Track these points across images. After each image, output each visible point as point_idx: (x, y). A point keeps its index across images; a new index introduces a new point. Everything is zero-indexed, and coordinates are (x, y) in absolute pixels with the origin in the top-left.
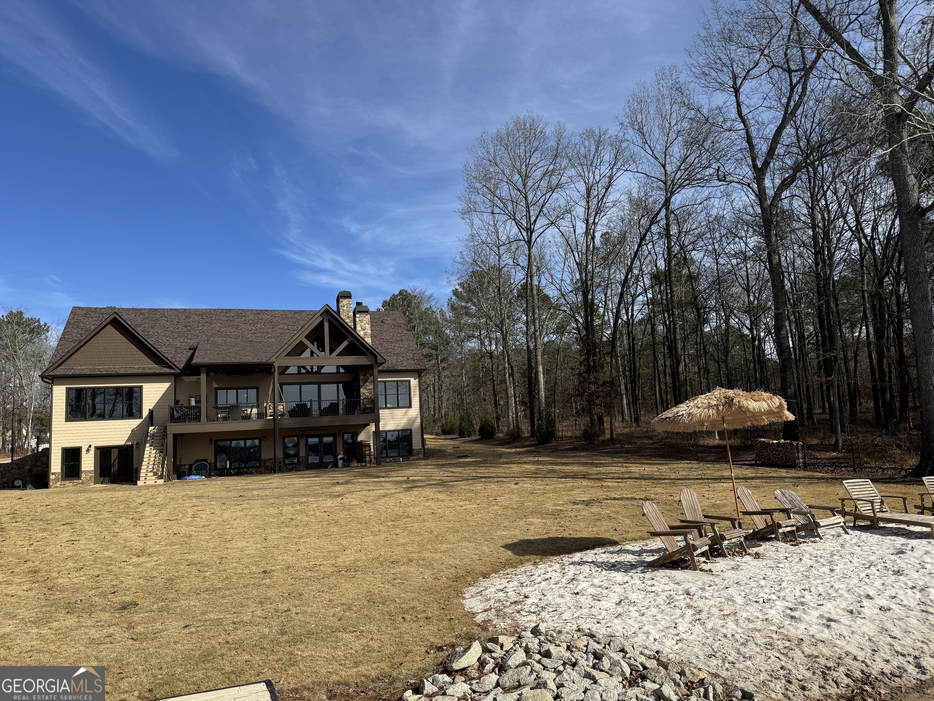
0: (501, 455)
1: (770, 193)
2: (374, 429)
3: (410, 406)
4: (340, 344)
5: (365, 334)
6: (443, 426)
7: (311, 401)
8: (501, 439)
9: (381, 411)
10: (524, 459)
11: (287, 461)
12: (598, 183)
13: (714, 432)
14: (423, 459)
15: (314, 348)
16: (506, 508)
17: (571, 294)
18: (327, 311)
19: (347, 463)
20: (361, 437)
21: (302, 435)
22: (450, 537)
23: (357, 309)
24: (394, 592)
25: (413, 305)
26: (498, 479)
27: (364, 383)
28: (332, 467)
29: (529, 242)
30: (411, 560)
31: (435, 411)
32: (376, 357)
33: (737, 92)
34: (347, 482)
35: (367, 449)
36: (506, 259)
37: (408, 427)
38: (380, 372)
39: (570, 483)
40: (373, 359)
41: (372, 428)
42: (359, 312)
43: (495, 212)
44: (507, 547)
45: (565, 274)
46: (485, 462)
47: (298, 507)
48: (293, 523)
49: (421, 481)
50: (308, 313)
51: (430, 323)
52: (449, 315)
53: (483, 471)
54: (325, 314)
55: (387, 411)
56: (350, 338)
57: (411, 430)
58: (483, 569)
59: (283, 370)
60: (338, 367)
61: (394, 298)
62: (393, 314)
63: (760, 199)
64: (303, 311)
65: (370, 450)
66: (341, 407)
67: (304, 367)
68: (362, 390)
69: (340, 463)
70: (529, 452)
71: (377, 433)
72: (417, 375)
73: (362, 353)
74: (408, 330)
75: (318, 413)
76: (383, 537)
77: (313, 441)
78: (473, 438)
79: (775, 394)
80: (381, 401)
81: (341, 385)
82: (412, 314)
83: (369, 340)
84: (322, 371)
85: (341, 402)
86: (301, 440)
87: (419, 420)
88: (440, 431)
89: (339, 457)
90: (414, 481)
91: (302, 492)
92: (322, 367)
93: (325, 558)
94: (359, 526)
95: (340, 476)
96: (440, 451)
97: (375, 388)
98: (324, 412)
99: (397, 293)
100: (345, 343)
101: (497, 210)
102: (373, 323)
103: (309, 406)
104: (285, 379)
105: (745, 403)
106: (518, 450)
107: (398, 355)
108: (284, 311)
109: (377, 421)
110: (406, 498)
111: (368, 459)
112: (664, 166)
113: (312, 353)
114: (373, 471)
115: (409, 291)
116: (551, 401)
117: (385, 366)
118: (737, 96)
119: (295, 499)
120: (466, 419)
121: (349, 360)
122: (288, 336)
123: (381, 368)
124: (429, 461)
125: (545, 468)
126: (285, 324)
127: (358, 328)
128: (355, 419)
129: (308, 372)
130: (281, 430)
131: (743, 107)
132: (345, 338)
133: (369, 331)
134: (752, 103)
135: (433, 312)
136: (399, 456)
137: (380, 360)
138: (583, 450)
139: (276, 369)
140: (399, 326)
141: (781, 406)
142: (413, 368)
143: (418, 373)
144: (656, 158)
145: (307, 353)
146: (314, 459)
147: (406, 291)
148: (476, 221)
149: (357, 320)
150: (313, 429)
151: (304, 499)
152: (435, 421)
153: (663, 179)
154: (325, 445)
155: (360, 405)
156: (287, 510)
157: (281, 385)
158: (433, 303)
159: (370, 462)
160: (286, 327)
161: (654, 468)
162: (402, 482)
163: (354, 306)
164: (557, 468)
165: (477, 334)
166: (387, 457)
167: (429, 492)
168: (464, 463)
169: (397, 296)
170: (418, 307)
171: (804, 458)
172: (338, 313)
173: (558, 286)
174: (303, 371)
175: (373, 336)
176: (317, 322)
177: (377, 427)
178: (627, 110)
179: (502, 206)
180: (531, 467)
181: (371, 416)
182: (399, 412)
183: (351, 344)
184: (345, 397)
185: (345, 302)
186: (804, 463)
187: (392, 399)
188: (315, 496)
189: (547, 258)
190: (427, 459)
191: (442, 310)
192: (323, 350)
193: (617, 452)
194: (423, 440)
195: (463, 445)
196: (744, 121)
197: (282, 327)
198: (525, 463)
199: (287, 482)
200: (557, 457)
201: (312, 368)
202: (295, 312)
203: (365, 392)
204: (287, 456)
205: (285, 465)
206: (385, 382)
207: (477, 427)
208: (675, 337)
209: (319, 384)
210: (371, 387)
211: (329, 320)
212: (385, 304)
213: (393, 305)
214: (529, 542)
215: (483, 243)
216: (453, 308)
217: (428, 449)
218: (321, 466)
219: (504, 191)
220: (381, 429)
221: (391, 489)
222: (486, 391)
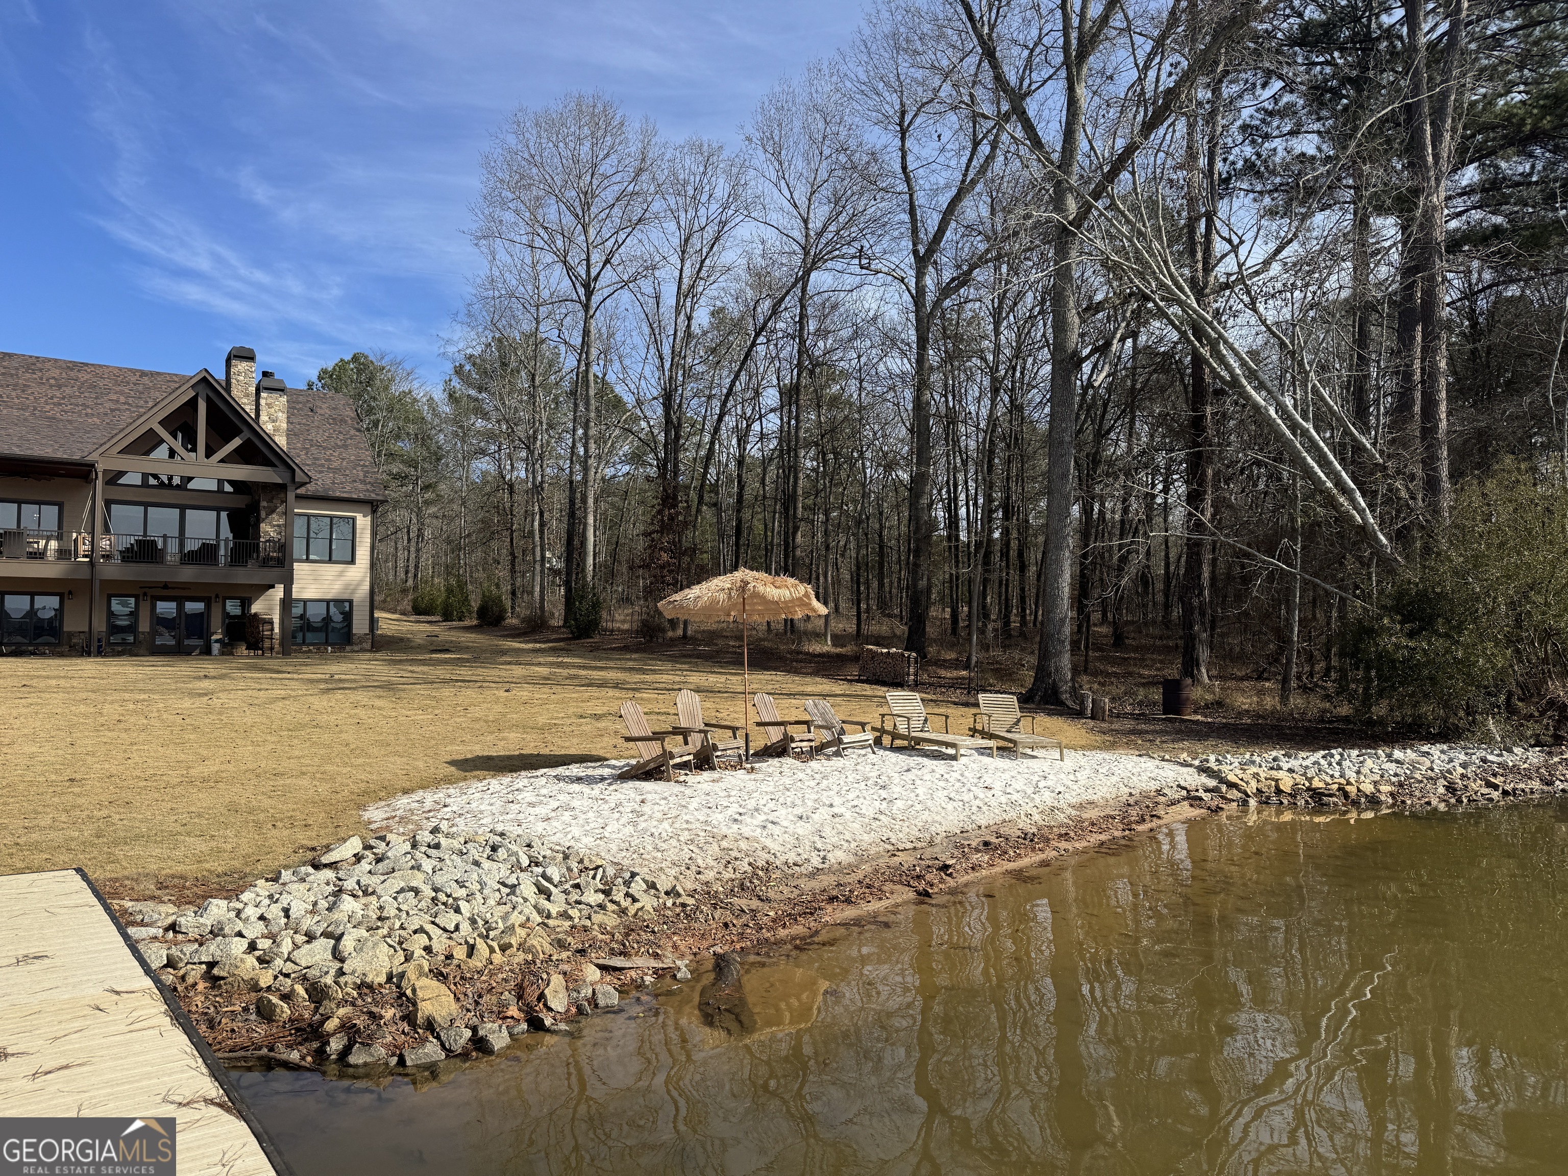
0: (504, 652)
1: (930, 297)
2: (281, 594)
3: (352, 561)
4: (227, 441)
5: (276, 430)
6: (415, 601)
7: (165, 537)
8: (513, 628)
9: (296, 565)
10: (541, 660)
11: (112, 639)
12: (703, 229)
13: (825, 635)
14: (371, 651)
15: (177, 445)
16: (477, 720)
17: (654, 402)
18: (205, 381)
19: (228, 649)
20: (256, 607)
21: (145, 594)
22: (375, 751)
23: (263, 384)
24: (266, 802)
25: (378, 382)
26: (481, 684)
27: (268, 515)
28: (200, 654)
30: (304, 774)
31: (407, 572)
32: (293, 471)
33: (903, 133)
34: (222, 677)
35: (267, 627)
36: (547, 330)
37: (346, 596)
38: (299, 497)
39: (594, 692)
40: (288, 475)
41: (278, 592)
42: (268, 389)
43: (536, 245)
44: (453, 763)
45: (647, 368)
46: (476, 659)
47: (131, 706)
48: (122, 726)
49: (355, 681)
50: (170, 378)
51: (407, 419)
52: (446, 409)
53: (464, 672)
54: (203, 385)
55: (306, 566)
56: (247, 434)
57: (351, 602)
58: (407, 785)
59: (113, 478)
60: (220, 482)
61: (342, 366)
62: (332, 398)
63: (916, 304)
64: (158, 374)
65: (272, 630)
66: (222, 552)
67: (155, 476)
68: (262, 525)
69: (216, 647)
70: (554, 650)
71: (287, 602)
72: (368, 509)
73: (267, 463)
74: (359, 430)
75: (178, 558)
76: (269, 748)
77: (167, 608)
78: (467, 623)
79: (801, 581)
80: (298, 548)
81: (224, 515)
82: (375, 399)
83: (281, 441)
84: (190, 486)
85: (222, 544)
86: (142, 603)
87: (366, 586)
88: (409, 608)
89: (214, 637)
90: (340, 680)
91: (141, 685)
92: (190, 479)
93: (170, 767)
94: (233, 735)
95: (209, 666)
96: (401, 640)
97: (288, 525)
98: (189, 558)
99: (348, 357)
100: (236, 442)
101: (539, 243)
102: (292, 411)
103: (160, 545)
104: (115, 493)
105: (761, 589)
106: (538, 645)
107: (335, 471)
108: (120, 369)
109: (288, 582)
110: (320, 702)
111: (267, 644)
112: (806, 221)
113: (172, 453)
114: (273, 663)
115: (371, 358)
116: (608, 572)
117: (311, 488)
118: (903, 139)
119: (127, 696)
120: (457, 591)
121: (242, 472)
122: (126, 417)
123: (299, 491)
124: (378, 655)
125: (565, 672)
126: (122, 393)
127: (264, 418)
128: (244, 576)
129: (162, 485)
130: (104, 582)
131: (910, 158)
132: (237, 432)
133: (284, 425)
134: (924, 153)
135: (415, 400)
136: (327, 643)
137: (299, 477)
138: (636, 651)
139: (100, 475)
140: (343, 421)
141: (806, 595)
142: (362, 496)
143: (372, 506)
144: (795, 206)
145: (162, 452)
146: (166, 639)
147: (366, 357)
148: (502, 255)
149: (263, 402)
150: (166, 586)
151: (142, 696)
152: (404, 591)
153: (803, 242)
154: (188, 616)
155: (258, 552)
156: (111, 710)
157: (108, 503)
158: (416, 384)
159: (272, 649)
160: (122, 399)
161: (723, 678)
162: (319, 681)
163: (256, 377)
164: (583, 672)
165: (493, 448)
166: (304, 643)
167: (361, 697)
168: (438, 660)
169: (348, 362)
170: (386, 388)
171: (916, 675)
172: (228, 388)
173: (633, 387)
174: (152, 481)
175: (290, 434)
176: (185, 399)
177: (288, 591)
178: (760, 118)
179: (546, 237)
180: (544, 671)
181: (277, 572)
182: (332, 570)
183: (247, 444)
184: (231, 536)
185: (241, 366)
186: (915, 681)
187: (319, 547)
188: (162, 692)
189: (619, 337)
190: (377, 652)
191: (431, 398)
192: (194, 450)
193: (685, 656)
194: (373, 621)
195: (443, 632)
196: (908, 180)
197: (114, 397)
198: (539, 664)
199: (113, 669)
200: (595, 658)
201: (170, 478)
202: (143, 374)
203: (269, 529)
204: (114, 629)
205: (110, 644)
206: (308, 516)
207: (475, 605)
208: (795, 491)
209: (183, 509)
210: (282, 522)
211: (208, 397)
212: (324, 374)
213: (339, 378)
214: (490, 758)
215: (511, 295)
216: (452, 397)
217: (381, 636)
218: (179, 651)
219: (551, 212)
220: (294, 595)
221: (298, 688)
222: (500, 547)
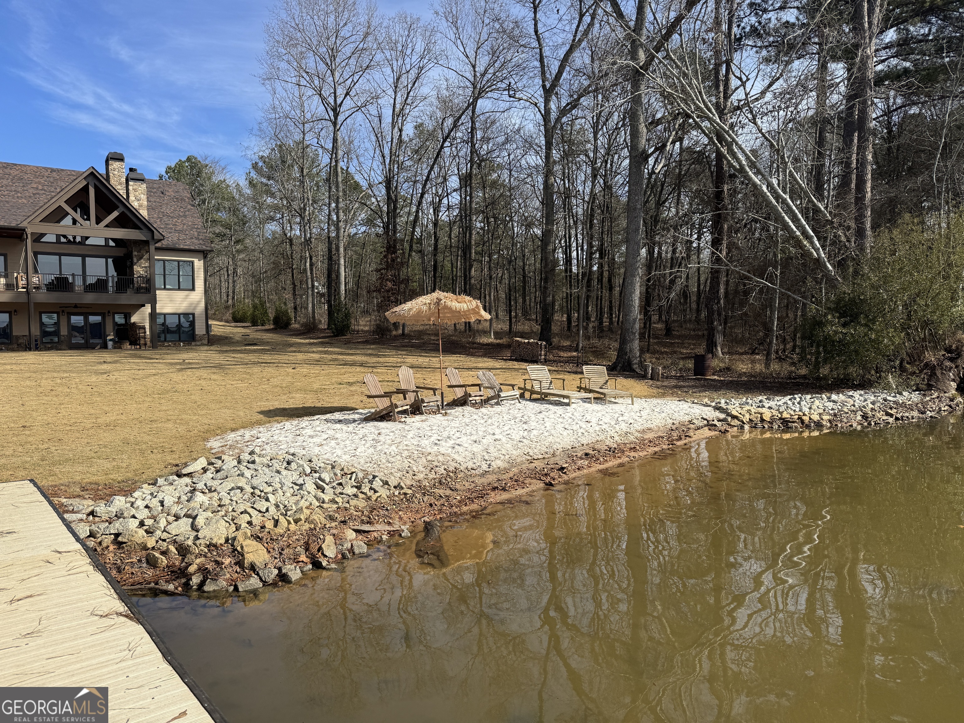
0: (291, 345)
1: (554, 115)
2: (150, 311)
3: (193, 289)
4: (109, 213)
5: (140, 206)
6: (233, 314)
7: (73, 275)
8: (296, 330)
9: (158, 292)
10: (314, 349)
11: (44, 340)
12: (408, 72)
13: (490, 332)
14: (207, 345)
15: (78, 216)
16: (275, 386)
17: (380, 186)
18: (93, 175)
19: (118, 345)
20: (134, 319)
21: (63, 311)
22: (213, 406)
23: (130, 176)
24: (146, 438)
25: (204, 175)
26: (277, 365)
27: (138, 260)
28: (101, 348)
29: (335, 124)
30: (169, 420)
31: (228, 296)
32: (153, 232)
33: (535, 9)
34: (115, 362)
35: (142, 331)
36: (310, 139)
37: (190, 311)
38: (157, 249)
40: (149, 235)
41: (148, 309)
42: (133, 179)
43: (302, 84)
44: (262, 413)
45: (374, 163)
46: (273, 350)
47: (59, 381)
48: (53, 393)
49: (198, 363)
50: (70, 173)
51: (223, 198)
52: (248, 191)
53: (267, 357)
54: (91, 177)
55: (164, 292)
56: (122, 209)
57: (193, 315)
58: (234, 426)
59: (38, 238)
60: (107, 240)
61: (180, 164)
62: (175, 185)
63: (545, 120)
64: (62, 170)
65: (145, 332)
66: (110, 284)
67: (65, 236)
68: (135, 267)
69: (110, 344)
70: (322, 344)
71: (153, 315)
72: (201, 256)
73: (136, 227)
74: (193, 206)
75: (82, 288)
76: (146, 405)
77: (78, 320)
78: (267, 327)
79: (474, 298)
80: (159, 281)
81: (110, 261)
82: (202, 185)
83: (144, 213)
84: (88, 242)
85: (110, 279)
86: (61, 317)
87: (203, 305)
88: (230, 318)
89: (109, 338)
90: (190, 363)
91: (64, 368)
92: (87, 238)
93: (85, 418)
94: (124, 397)
95: (106, 356)
96: (226, 338)
97: (151, 267)
98: (90, 288)
99: (184, 159)
100: (115, 214)
101: (303, 82)
102: (150, 193)
103: (71, 280)
104: (40, 248)
105: (449, 303)
106: (312, 341)
107: (180, 232)
108: (37, 167)
109: (153, 303)
110: (177, 377)
111: (142, 341)
112: (474, 67)
113: (75, 222)
114: (147, 353)
115: (199, 159)
116: (354, 295)
117: (164, 243)
118: (535, 13)
119: (56, 375)
120: (260, 307)
121: (120, 233)
122: (43, 198)
123: (157, 245)
124: (212, 348)
125: (330, 357)
126: (40, 183)
127: (132, 198)
128: (126, 299)
129: (69, 242)
130: (36, 304)
131: (540, 25)
132: (115, 208)
133: (145, 203)
134: (549, 22)
135: (228, 186)
136: (180, 340)
137: (157, 236)
138: (373, 344)
139: (29, 236)
140: (183, 200)
142: (197, 248)
143: (204, 254)
144: (467, 57)
145: (68, 221)
146: (78, 339)
147: (196, 158)
148: (279, 89)
149: (130, 188)
150: (76, 306)
151: (65, 375)
152: (227, 308)
153: (472, 80)
154: (91, 325)
155: (133, 283)
157: (36, 254)
158: (228, 176)
159: (145, 344)
160: (40, 187)
161: (427, 359)
162: (176, 364)
163: (126, 172)
164: (341, 357)
165: (278, 216)
166: (165, 340)
167: (203, 373)
168: (250, 350)
169: (184, 162)
170: (209, 178)
171: (545, 355)
172: (108, 179)
173: (366, 175)
174: (63, 240)
175: (149, 208)
176: (81, 186)
177: (154, 308)
179: (308, 78)
180: (316, 356)
181: (146, 296)
182: (181, 294)
183: (122, 215)
184: (115, 274)
185: (115, 165)
186: (545, 359)
187: (172, 281)
188: (78, 372)
189: (356, 143)
190: (211, 345)
191: (238, 185)
192: (88, 219)
193: (403, 346)
194: (208, 327)
195: (252, 333)
196: (538, 40)
197: (35, 186)
198: (313, 352)
199: (45, 359)
200: (348, 348)
201: (74, 238)
202: (53, 170)
203: (139, 269)
204: (45, 334)
205: (43, 343)
206: (164, 261)
207: (271, 316)
208: (470, 242)
209: (84, 257)
210: (147, 265)
211: (95, 185)
212: (169, 170)
213: (179, 172)
214: (284, 409)
215: (287, 117)
216: (251, 183)
217: (213, 335)
218: (87, 347)
219: (311, 62)
220: (158, 311)
221: (163, 368)
222: (286, 279)
